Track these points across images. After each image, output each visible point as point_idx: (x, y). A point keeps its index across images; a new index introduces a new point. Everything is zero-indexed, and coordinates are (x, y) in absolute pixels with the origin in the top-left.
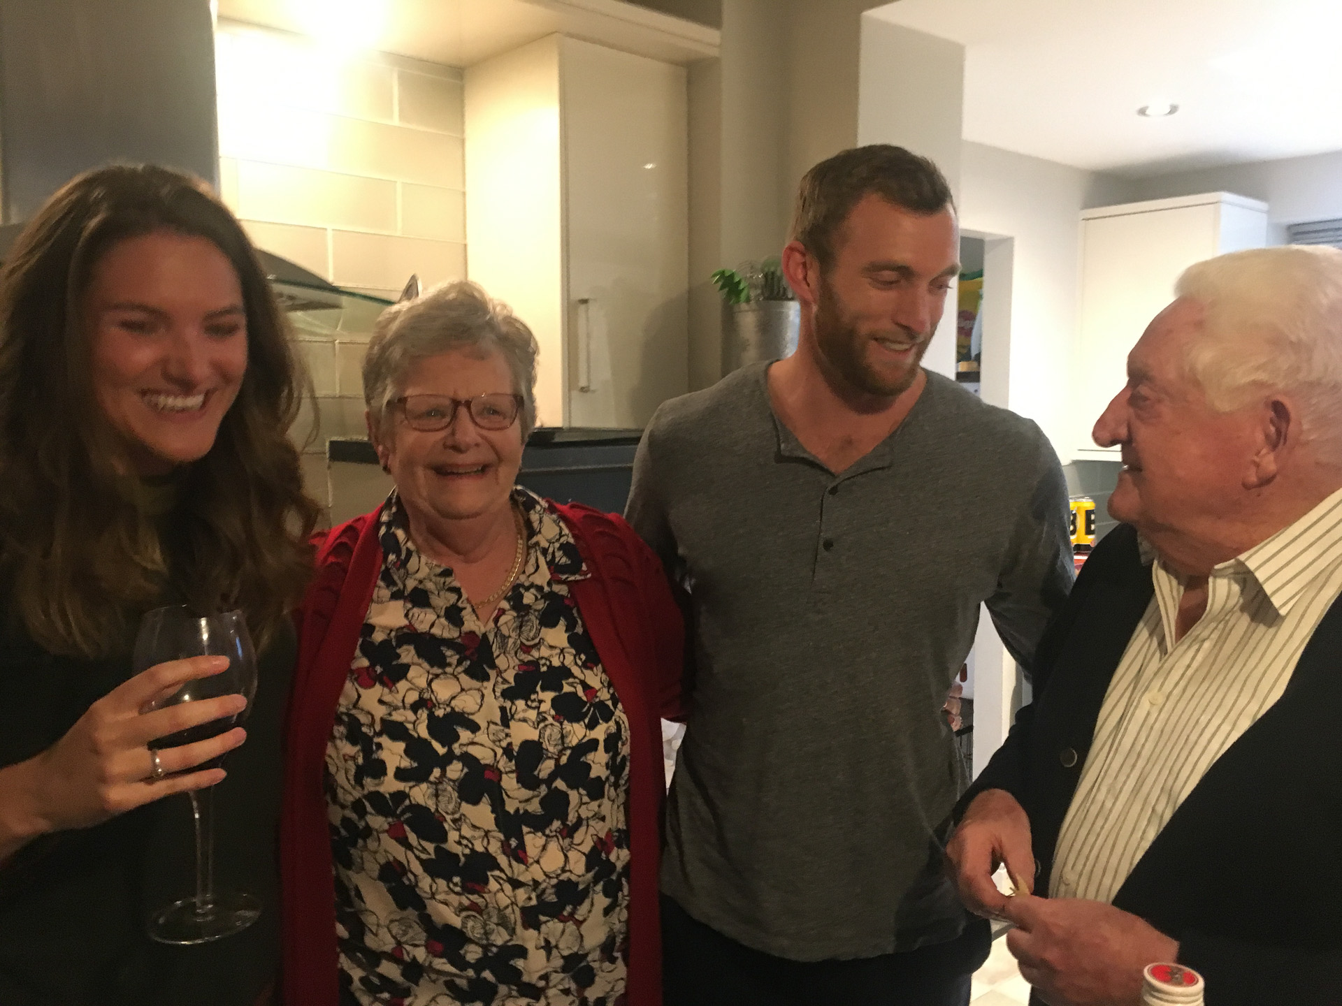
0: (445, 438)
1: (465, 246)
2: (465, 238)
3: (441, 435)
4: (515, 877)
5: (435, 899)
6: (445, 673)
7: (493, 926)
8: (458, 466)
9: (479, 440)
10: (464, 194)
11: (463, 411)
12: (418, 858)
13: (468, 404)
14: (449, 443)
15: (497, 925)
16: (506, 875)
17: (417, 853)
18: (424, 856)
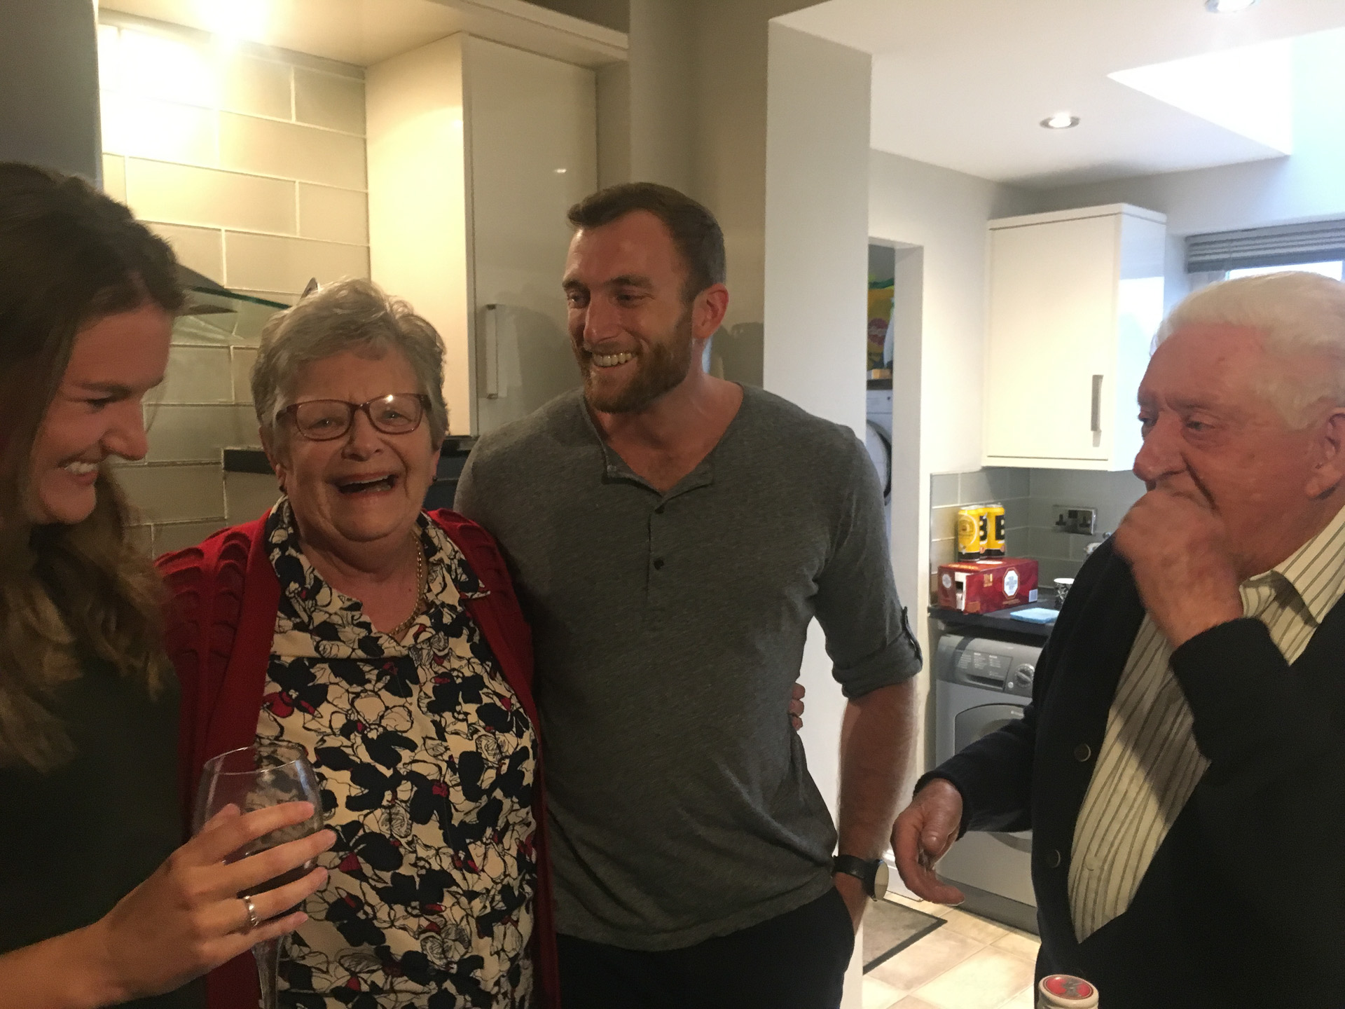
0: (343, 448)
1: (368, 248)
2: (368, 241)
3: (340, 443)
4: (470, 889)
5: (395, 926)
6: (365, 691)
7: (450, 943)
8: (359, 476)
9: (381, 446)
10: (367, 195)
11: (362, 417)
12: (374, 888)
13: (366, 409)
14: (348, 451)
15: (454, 941)
16: (462, 889)
17: (373, 883)
18: (380, 885)
